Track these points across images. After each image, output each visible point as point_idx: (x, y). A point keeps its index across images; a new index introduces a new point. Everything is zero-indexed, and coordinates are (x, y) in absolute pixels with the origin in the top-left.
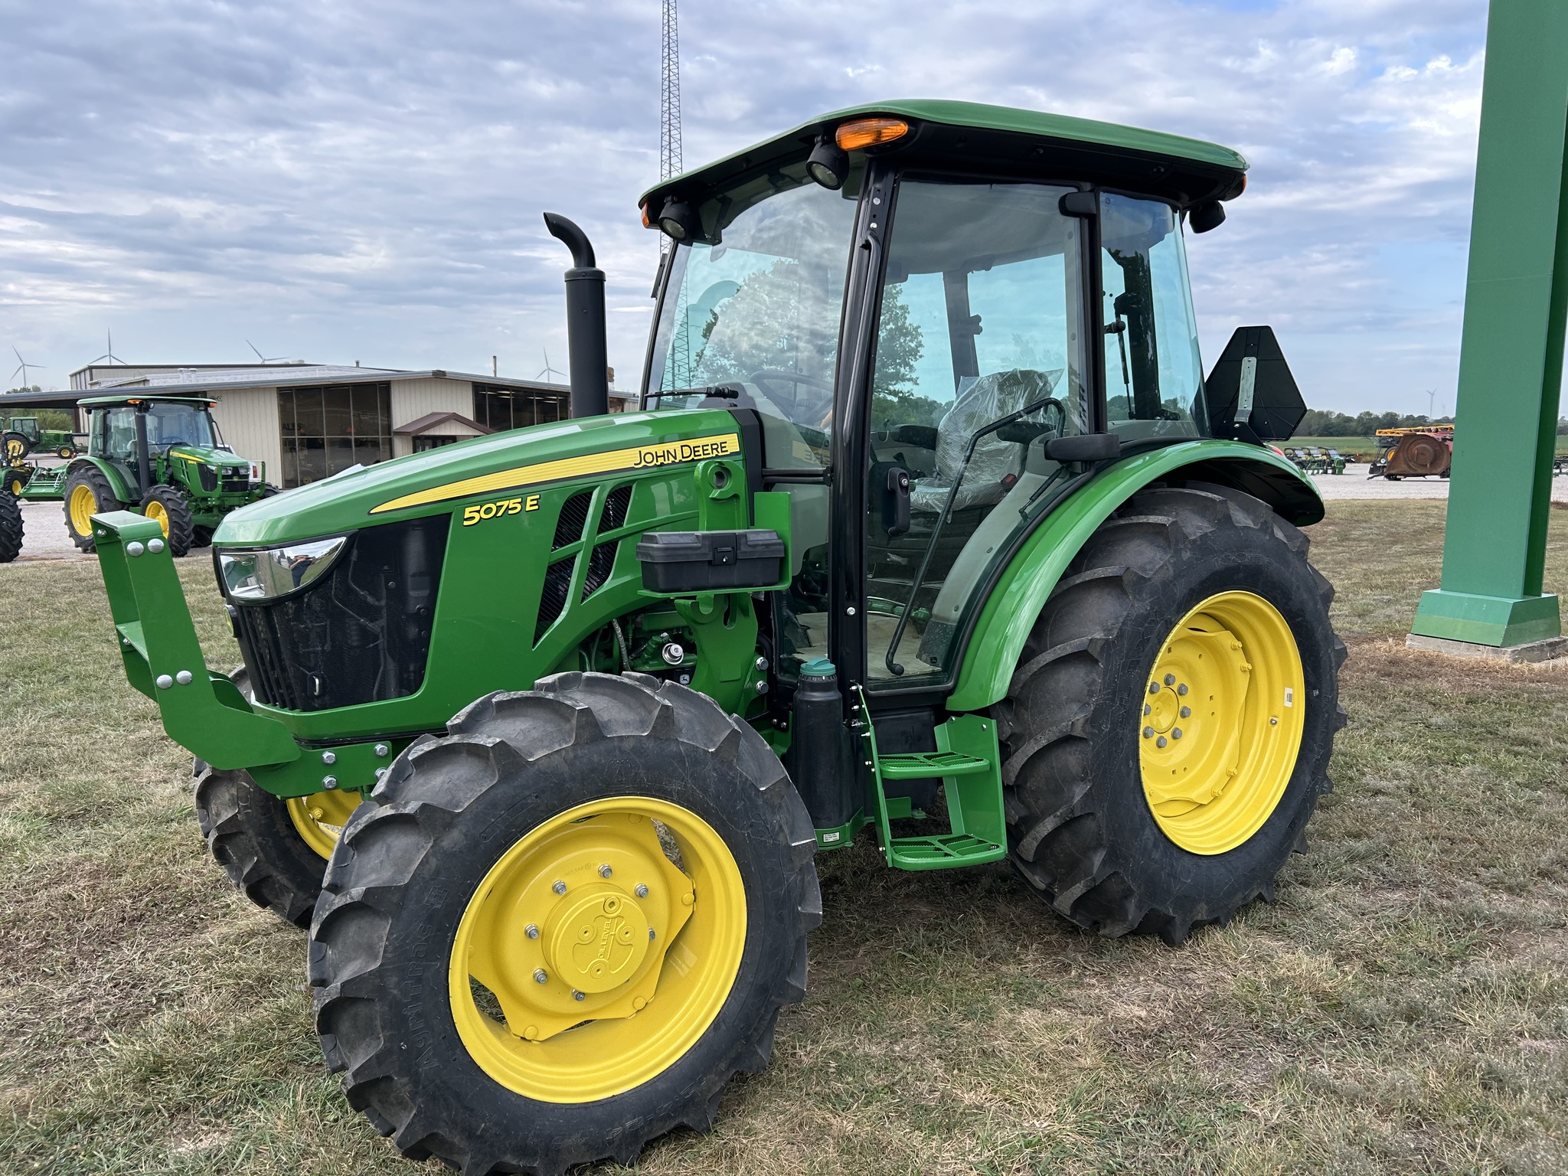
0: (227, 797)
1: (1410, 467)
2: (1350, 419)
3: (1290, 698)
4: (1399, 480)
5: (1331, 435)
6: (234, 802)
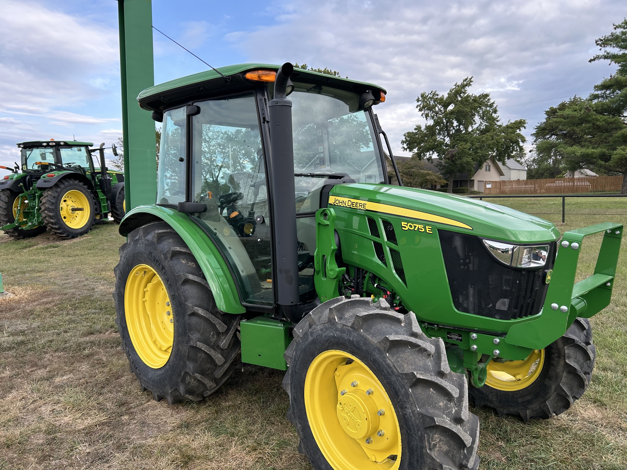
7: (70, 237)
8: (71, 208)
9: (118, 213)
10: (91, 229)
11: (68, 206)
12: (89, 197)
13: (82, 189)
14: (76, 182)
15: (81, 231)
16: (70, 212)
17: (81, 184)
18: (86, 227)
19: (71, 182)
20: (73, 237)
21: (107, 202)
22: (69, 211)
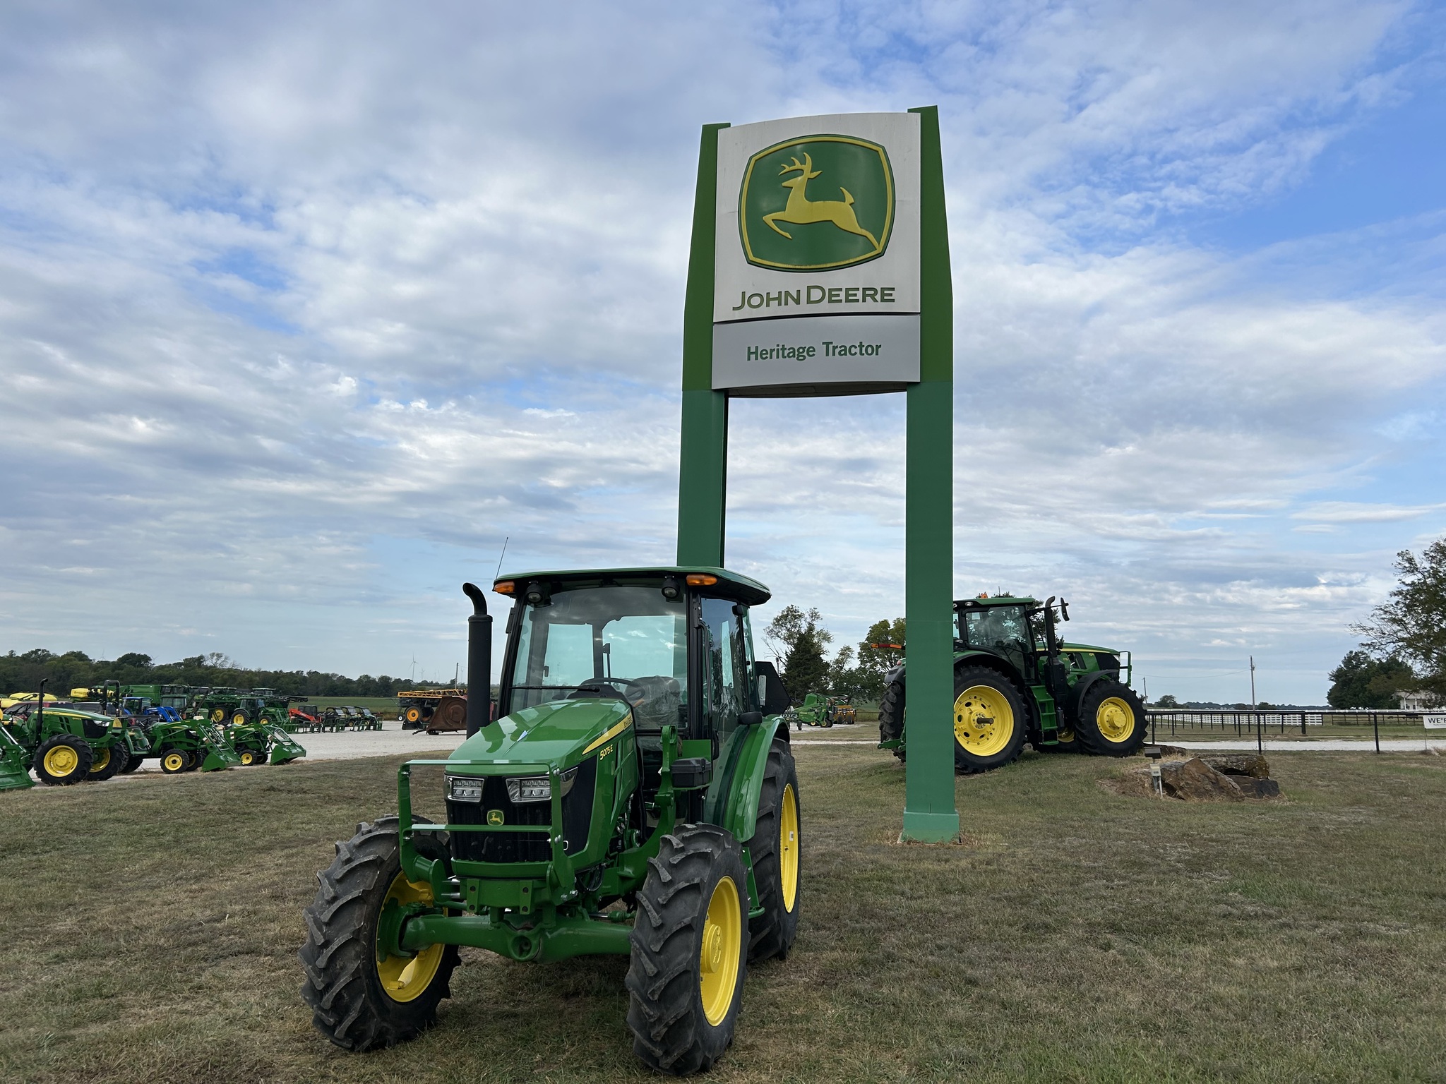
0: (353, 953)
1: (447, 723)
2: (349, 681)
3: (792, 836)
4: (437, 734)
5: (336, 695)
6: (357, 957)
7: (970, 770)
8: (976, 718)
9: (1084, 731)
10: (1014, 760)
11: (971, 713)
12: (1013, 698)
13: (997, 683)
14: (987, 671)
15: (990, 761)
16: (974, 724)
17: (997, 674)
18: (1003, 756)
19: (976, 672)
20: (975, 772)
21: (1056, 709)
22: (972, 722)
